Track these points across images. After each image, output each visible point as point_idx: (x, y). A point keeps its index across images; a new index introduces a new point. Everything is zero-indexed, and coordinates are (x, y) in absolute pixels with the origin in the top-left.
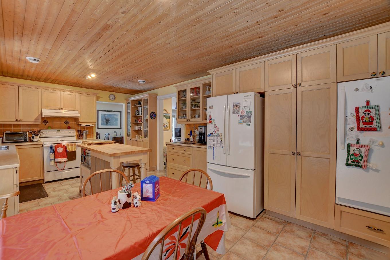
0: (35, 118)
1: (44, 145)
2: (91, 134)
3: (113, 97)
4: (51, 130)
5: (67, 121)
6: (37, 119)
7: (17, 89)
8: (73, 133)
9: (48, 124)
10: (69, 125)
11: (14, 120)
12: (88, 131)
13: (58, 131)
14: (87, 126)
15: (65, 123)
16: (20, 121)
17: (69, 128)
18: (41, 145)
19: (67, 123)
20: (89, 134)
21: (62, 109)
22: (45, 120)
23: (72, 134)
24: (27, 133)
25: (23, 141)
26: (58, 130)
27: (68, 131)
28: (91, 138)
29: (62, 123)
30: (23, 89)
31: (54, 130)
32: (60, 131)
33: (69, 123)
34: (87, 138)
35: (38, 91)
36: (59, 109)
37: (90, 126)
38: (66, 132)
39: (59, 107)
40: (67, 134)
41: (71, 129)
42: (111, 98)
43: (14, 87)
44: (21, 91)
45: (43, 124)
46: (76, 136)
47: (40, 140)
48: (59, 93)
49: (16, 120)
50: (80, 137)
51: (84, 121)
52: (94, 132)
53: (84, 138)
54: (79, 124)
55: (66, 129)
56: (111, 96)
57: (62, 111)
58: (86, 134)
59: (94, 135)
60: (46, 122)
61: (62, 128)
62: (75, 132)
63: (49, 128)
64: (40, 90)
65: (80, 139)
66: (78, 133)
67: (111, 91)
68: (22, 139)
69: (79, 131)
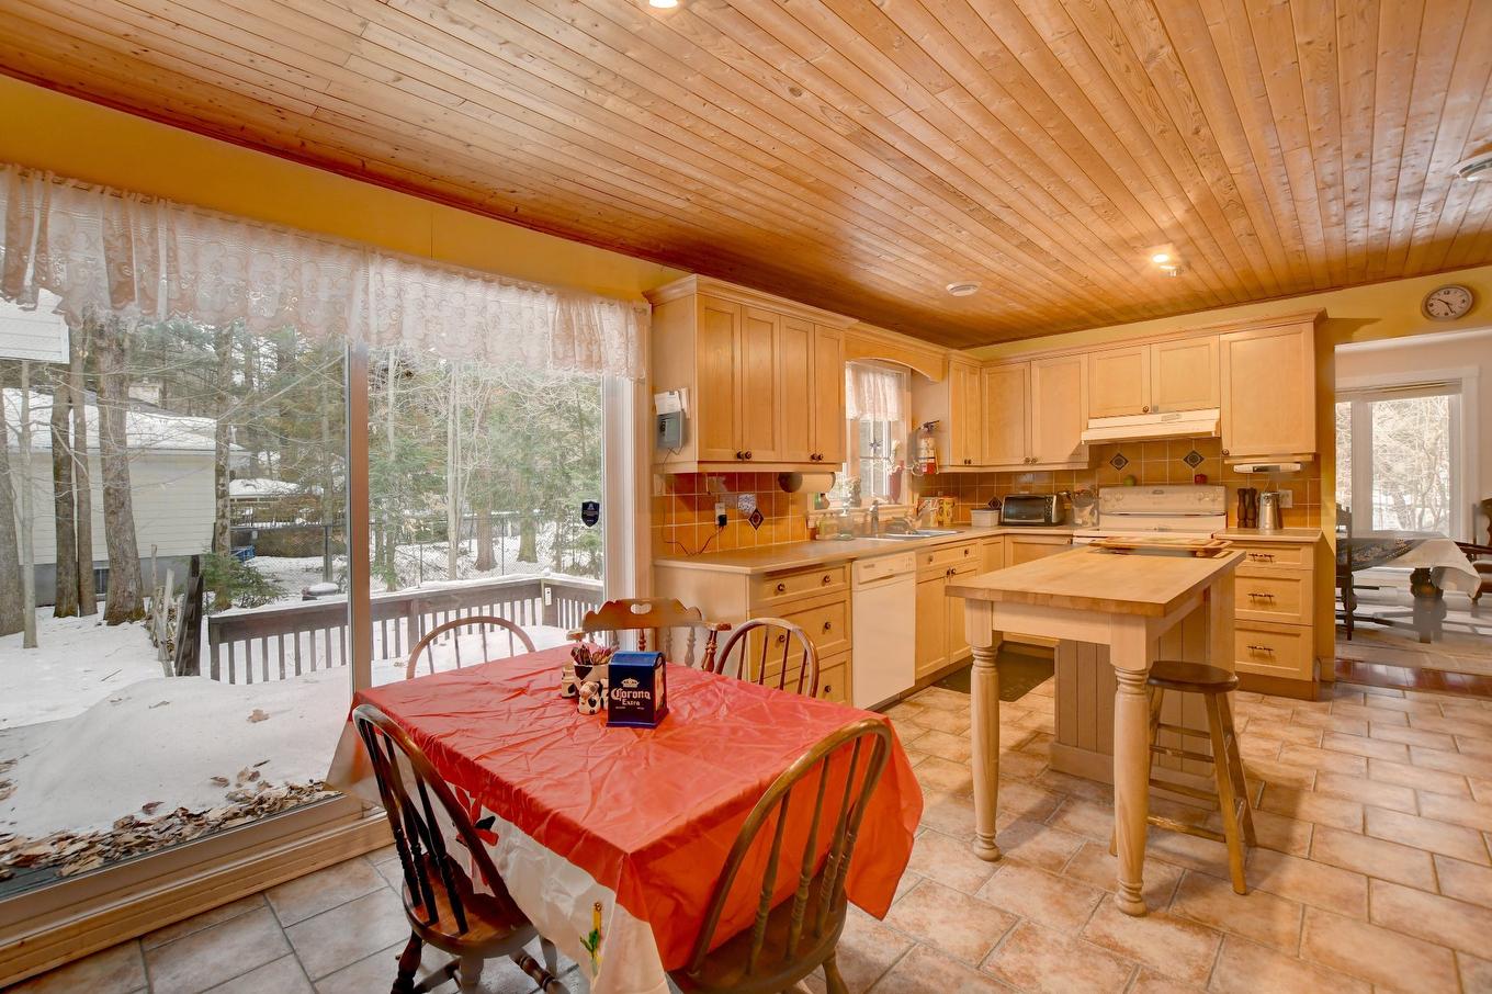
0: (1070, 452)
1: (1076, 540)
2: (1305, 508)
3: (1456, 297)
4: (1137, 488)
5: (1194, 452)
6: (1076, 454)
7: (1027, 370)
8: (1214, 499)
9: (1128, 469)
10: (1203, 468)
11: (1022, 461)
12: (1290, 492)
14: (1260, 469)
15: (1185, 460)
16: (1034, 461)
17: (1202, 480)
18: (1068, 539)
19: (1193, 459)
20: (1295, 508)
21: (1155, 410)
22: (1119, 455)
23: (1207, 506)
24: (1055, 497)
25: (1042, 520)
26: (1156, 488)
27: (1192, 495)
28: (1305, 524)
29: (1173, 462)
30: (1041, 367)
31: (1142, 488)
33: (1202, 459)
34: (1281, 527)
35: (1080, 362)
36: (1146, 411)
39: (1146, 403)
41: (1212, 484)
42: (1438, 308)
43: (1022, 366)
44: (1036, 371)
45: (1113, 469)
46: (1226, 514)
47: (1095, 521)
48: (1145, 350)
49: (1027, 460)
50: (1249, 518)
51: (1246, 450)
52: (1323, 498)
53: (1262, 524)
54: (1226, 462)
55: (1190, 484)
56: (1436, 296)
57: (1157, 418)
58: (1273, 505)
59: (1323, 512)
60: (1119, 462)
61: (1177, 482)
62: (1221, 499)
63: (1129, 482)
64: (1084, 358)
65: (1246, 526)
66: (1242, 500)
67: (1439, 271)
68: (1039, 517)
69: (1243, 493)
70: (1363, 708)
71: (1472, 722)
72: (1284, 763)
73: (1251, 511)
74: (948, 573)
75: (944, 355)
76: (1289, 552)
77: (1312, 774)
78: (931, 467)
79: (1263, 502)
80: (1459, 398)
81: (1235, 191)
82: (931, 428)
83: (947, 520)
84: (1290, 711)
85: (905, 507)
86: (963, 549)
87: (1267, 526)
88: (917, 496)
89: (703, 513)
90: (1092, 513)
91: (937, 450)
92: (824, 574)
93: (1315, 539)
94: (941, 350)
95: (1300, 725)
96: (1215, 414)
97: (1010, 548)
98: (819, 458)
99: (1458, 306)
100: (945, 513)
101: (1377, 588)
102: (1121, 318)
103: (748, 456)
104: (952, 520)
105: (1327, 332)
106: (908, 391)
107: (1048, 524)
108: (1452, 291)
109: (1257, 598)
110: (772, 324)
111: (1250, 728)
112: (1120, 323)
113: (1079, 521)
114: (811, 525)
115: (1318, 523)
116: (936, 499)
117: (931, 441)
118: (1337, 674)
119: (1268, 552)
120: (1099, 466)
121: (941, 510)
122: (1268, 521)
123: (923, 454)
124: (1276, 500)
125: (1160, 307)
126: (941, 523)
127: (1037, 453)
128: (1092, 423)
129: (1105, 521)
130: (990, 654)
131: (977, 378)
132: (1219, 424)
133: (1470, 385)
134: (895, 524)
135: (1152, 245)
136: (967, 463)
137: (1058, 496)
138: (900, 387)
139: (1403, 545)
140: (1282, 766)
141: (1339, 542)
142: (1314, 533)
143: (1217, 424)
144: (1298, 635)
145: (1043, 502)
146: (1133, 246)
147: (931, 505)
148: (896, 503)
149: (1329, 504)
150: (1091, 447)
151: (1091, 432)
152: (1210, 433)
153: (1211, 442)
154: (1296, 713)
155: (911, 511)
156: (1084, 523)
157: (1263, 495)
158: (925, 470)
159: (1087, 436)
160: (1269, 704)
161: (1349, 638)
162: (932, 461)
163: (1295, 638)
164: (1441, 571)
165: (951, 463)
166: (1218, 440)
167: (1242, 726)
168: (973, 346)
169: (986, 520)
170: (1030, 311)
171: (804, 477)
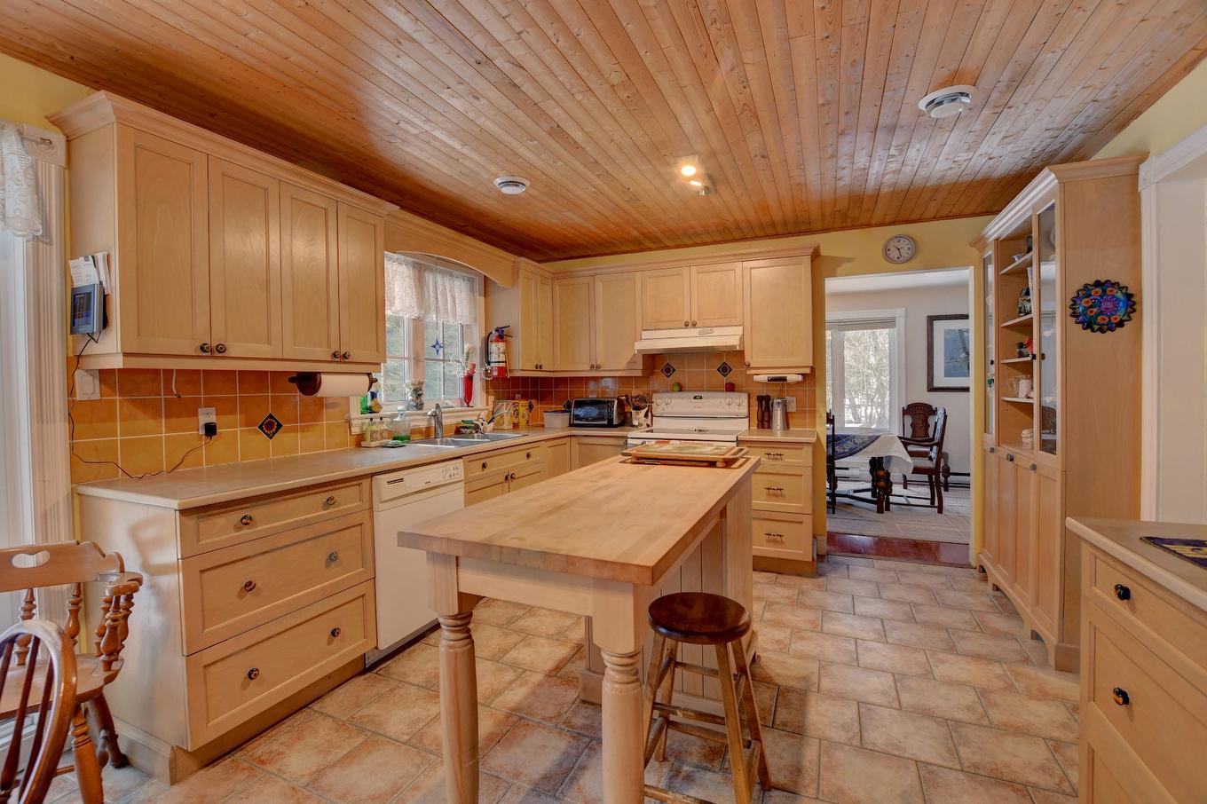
0: (627, 361)
1: (630, 441)
2: (805, 412)
3: (904, 245)
5: (724, 363)
6: (632, 362)
7: (591, 282)
8: (738, 404)
9: (675, 377)
10: (731, 378)
12: (795, 399)
13: (695, 398)
14: (774, 379)
15: (718, 370)
16: (598, 368)
17: (731, 388)
18: (623, 441)
19: (724, 370)
20: (798, 412)
21: (694, 325)
22: (668, 363)
23: (734, 409)
24: (616, 401)
25: (606, 422)
26: (697, 394)
27: (723, 400)
28: (805, 426)
29: (710, 372)
30: (603, 281)
31: (685, 394)
32: (701, 398)
33: (731, 370)
34: (788, 428)
35: (635, 279)
36: (687, 325)
37: (784, 379)
38: (717, 401)
39: (687, 319)
40: (719, 410)
41: (738, 391)
42: (894, 254)
43: (586, 279)
44: (599, 286)
45: (663, 376)
46: (748, 417)
47: (649, 422)
48: (685, 271)
49: (592, 367)
50: (765, 421)
51: (764, 363)
52: (817, 404)
53: (774, 425)
54: (748, 373)
55: (723, 391)
56: (892, 243)
57: (695, 332)
58: (783, 410)
59: (817, 415)
60: (668, 370)
61: (713, 389)
62: (745, 403)
63: (676, 388)
64: (638, 275)
65: (763, 428)
66: (760, 405)
67: (894, 223)
68: (603, 419)
69: (760, 399)
70: (846, 580)
71: (918, 586)
72: (794, 657)
73: (766, 414)
74: (506, 478)
75: (514, 262)
76: (794, 451)
77: (814, 667)
78: (502, 370)
79: (775, 406)
80: (894, 331)
81: (747, 90)
82: (502, 335)
83: (523, 422)
84: (796, 592)
85: (477, 410)
86: (525, 453)
87: (778, 428)
88: (492, 398)
89: (174, 421)
90: (646, 416)
91: (507, 352)
92: (326, 496)
93: (813, 439)
94: (512, 257)
95: (805, 607)
96: (739, 330)
97: (576, 448)
98: (345, 356)
99: (905, 252)
100: (521, 415)
101: (847, 469)
102: (669, 243)
103: (221, 349)
104: (528, 422)
105: (820, 266)
106: (480, 295)
107: (610, 425)
108: (902, 240)
109: (771, 491)
110: (266, 189)
111: (768, 615)
112: (668, 247)
113: (636, 423)
114: (356, 430)
115: (814, 425)
116: (511, 402)
117: (501, 345)
118: (828, 548)
119: (779, 452)
120: (652, 374)
121: (516, 413)
122: (779, 423)
123: (494, 358)
124: (785, 405)
125: (697, 234)
126: (516, 426)
127: (600, 361)
128: (645, 335)
129: (658, 423)
130: (459, 622)
131: (549, 288)
132: (742, 339)
133: (900, 322)
134: (464, 427)
135: (680, 156)
136: (539, 367)
137: (618, 399)
138: (472, 291)
139: (867, 439)
140: (792, 661)
141: (828, 437)
142: (812, 434)
143: (741, 339)
144: (801, 523)
145: (605, 406)
146: (664, 152)
147: (506, 409)
148: (468, 406)
149: (821, 409)
150: (643, 355)
151: (644, 342)
152: (736, 346)
153: (738, 354)
154: (801, 592)
155: (483, 415)
156: (640, 425)
157: (775, 401)
158: (495, 374)
159: (639, 346)
160: (782, 585)
161: (834, 513)
162: (503, 365)
163: (799, 525)
164: (889, 458)
165: (522, 366)
166: (741, 353)
167: (760, 613)
168: (549, 260)
169: (557, 423)
170: (588, 225)
171: (324, 377)
